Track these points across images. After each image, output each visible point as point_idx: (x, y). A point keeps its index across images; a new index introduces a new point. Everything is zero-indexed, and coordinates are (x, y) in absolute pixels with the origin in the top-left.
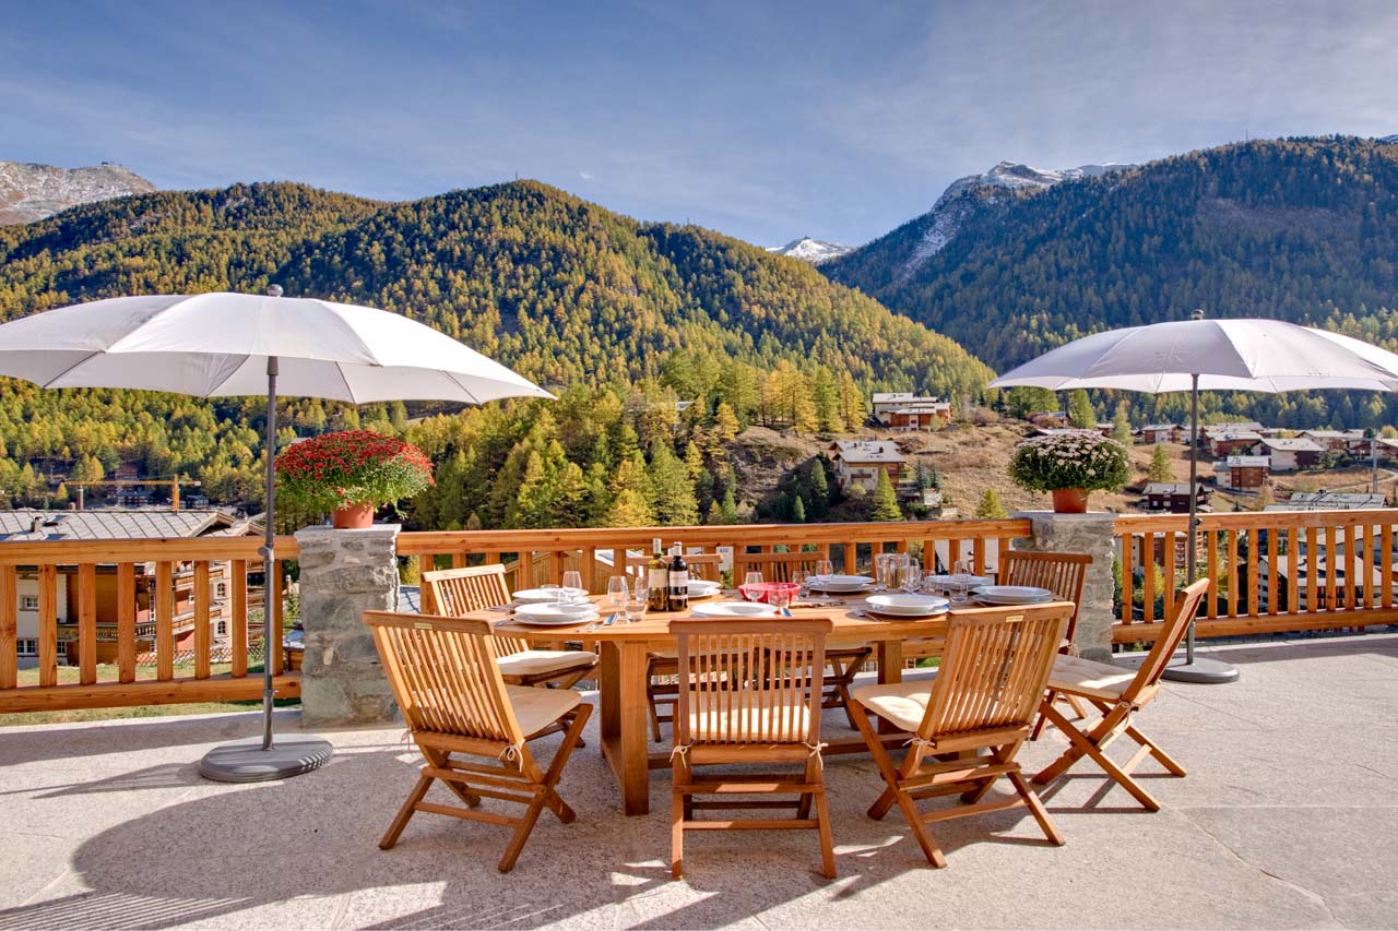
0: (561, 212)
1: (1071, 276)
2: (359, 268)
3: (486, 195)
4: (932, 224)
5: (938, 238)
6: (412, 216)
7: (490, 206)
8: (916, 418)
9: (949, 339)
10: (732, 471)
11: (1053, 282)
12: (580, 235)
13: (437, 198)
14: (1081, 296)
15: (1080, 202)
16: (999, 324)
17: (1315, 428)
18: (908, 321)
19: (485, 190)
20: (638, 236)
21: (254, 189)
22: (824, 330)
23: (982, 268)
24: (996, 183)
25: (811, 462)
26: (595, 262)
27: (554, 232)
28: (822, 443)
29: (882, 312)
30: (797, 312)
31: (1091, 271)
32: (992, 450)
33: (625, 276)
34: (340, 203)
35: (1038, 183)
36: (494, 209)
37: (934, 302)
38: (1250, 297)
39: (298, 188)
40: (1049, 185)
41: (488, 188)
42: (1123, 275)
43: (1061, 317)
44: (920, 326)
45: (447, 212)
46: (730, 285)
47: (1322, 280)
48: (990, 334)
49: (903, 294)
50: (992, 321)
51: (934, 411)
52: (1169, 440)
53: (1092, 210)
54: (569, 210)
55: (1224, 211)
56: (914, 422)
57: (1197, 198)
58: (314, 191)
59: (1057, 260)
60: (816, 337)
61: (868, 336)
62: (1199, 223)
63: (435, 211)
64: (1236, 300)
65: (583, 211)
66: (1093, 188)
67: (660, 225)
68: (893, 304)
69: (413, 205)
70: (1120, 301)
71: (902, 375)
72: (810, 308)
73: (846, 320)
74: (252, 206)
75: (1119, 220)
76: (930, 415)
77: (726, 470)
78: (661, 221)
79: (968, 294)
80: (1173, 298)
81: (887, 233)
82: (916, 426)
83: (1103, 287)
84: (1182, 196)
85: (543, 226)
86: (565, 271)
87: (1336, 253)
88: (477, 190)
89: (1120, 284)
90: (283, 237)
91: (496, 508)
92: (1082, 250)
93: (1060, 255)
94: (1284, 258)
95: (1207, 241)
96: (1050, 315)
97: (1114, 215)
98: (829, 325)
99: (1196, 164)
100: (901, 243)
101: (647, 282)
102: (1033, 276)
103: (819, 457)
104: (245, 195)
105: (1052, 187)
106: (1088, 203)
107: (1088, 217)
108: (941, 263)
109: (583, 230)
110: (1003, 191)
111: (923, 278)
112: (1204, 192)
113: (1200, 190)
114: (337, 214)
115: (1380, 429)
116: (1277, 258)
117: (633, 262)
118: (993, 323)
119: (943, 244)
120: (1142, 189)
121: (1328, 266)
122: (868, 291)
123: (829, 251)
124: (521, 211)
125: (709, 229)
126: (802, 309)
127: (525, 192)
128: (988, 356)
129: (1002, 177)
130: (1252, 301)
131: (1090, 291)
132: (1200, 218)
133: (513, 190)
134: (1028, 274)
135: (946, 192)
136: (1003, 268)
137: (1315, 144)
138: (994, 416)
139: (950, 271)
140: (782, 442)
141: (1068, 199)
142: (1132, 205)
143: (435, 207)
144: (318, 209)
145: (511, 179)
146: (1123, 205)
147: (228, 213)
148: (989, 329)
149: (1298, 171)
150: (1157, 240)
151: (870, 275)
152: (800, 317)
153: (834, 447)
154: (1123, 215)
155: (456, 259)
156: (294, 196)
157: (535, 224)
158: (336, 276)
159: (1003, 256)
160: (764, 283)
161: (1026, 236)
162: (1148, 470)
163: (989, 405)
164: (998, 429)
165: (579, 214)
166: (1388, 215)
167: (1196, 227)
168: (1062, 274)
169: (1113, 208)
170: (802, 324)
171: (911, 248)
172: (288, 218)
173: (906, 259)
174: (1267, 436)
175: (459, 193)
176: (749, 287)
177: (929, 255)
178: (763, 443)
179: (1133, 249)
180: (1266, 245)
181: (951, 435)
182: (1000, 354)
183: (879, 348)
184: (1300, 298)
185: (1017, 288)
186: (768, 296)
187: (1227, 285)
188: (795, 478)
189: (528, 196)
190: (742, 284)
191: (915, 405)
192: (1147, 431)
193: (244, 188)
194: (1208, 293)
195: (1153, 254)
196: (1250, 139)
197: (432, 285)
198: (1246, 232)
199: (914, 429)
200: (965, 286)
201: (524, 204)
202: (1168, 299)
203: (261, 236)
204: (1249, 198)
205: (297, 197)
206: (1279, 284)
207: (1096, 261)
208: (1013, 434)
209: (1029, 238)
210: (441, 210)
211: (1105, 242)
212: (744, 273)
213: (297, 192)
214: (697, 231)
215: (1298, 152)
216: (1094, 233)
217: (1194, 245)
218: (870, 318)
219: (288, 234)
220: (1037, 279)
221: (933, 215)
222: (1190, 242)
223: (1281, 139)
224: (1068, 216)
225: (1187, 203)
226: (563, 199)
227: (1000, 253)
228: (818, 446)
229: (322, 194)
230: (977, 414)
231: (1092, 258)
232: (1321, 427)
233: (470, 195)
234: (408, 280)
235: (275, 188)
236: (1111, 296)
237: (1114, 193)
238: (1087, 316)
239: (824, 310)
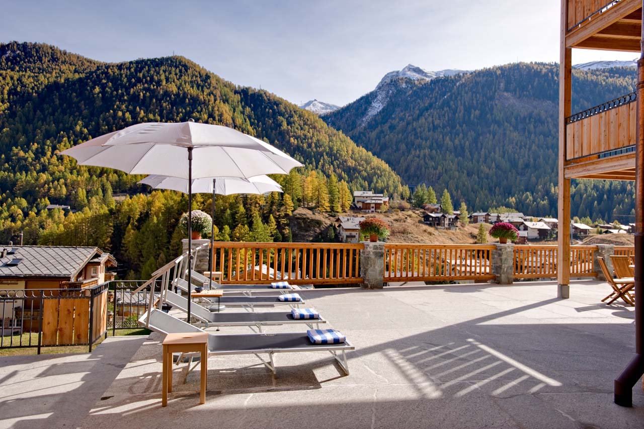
0: (197, 77)
1: (439, 130)
2: (87, 102)
3: (157, 63)
4: (376, 96)
5: (378, 105)
6: (117, 72)
7: (159, 70)
8: (374, 205)
9: (383, 161)
10: (291, 232)
11: (431, 132)
12: (206, 91)
13: (131, 63)
14: (443, 141)
15: (444, 89)
16: (406, 154)
17: (544, 217)
18: (364, 150)
19: (157, 60)
20: (235, 94)
21: (25, 46)
22: (325, 154)
23: (399, 122)
24: (406, 76)
25: (327, 228)
26: (213, 108)
27: (193, 88)
28: (331, 218)
29: (352, 145)
30: (312, 143)
31: (448, 127)
32: (408, 224)
33: (229, 117)
34: (75, 60)
35: (425, 78)
36: (161, 72)
37: (376, 140)
38: (517, 146)
39: (51, 48)
40: (430, 79)
41: (158, 59)
42: (462, 130)
43: (434, 151)
44: (370, 153)
45: (136, 71)
46: (280, 125)
47: (548, 138)
48: (402, 159)
49: (361, 135)
50: (403, 152)
51: (382, 202)
52: (484, 221)
53: (449, 94)
54: (201, 77)
55: (508, 99)
56: (373, 207)
57: (495, 91)
58: (60, 51)
59: (433, 120)
60: (321, 157)
61: (346, 158)
62: (496, 105)
63: (130, 71)
64: (511, 147)
65: (208, 77)
66: (450, 82)
67: (246, 88)
68: (357, 140)
69: (117, 66)
70: (461, 144)
71: (361, 180)
72: (318, 140)
73: (335, 148)
74: (23, 57)
75: (461, 100)
76: (380, 204)
77: (288, 231)
78: (247, 86)
79: (392, 136)
80: (484, 144)
81: (355, 100)
82: (373, 209)
83: (453, 136)
84: (489, 89)
85: (187, 84)
86: (198, 112)
87: (554, 124)
88: (152, 60)
89: (461, 135)
90: (42, 78)
91: (173, 250)
92: (444, 115)
93: (434, 119)
94: (532, 126)
95: (499, 115)
96: (429, 150)
97: (459, 98)
98: (327, 150)
99: (495, 73)
100: (361, 106)
101: (239, 121)
102: (422, 129)
103: (331, 225)
104: (19, 49)
105: (431, 80)
106: (448, 90)
107: (447, 98)
108: (379, 118)
109: (208, 88)
110: (409, 81)
111: (372, 126)
112: (499, 88)
113: (497, 86)
114: (74, 67)
115: (572, 219)
116: (529, 125)
117: (232, 109)
118: (403, 154)
119: (381, 108)
120: (472, 84)
121: (550, 131)
122: (346, 132)
123: (326, 109)
124: (176, 74)
125: (270, 92)
126: (315, 141)
127: (178, 63)
128: (401, 171)
129: (409, 73)
130: (518, 148)
131: (448, 138)
132: (497, 102)
133: (171, 61)
134: (420, 127)
135: (383, 80)
136: (408, 124)
137: (546, 67)
138: (408, 205)
139: (384, 123)
140: (314, 217)
141: (439, 88)
142: (466, 93)
143: (129, 68)
144: (62, 62)
145: (170, 55)
146: (463, 92)
147: (8, 59)
148: (402, 157)
149: (539, 80)
150: (477, 112)
151: (347, 123)
152: (313, 145)
153: (338, 220)
154: (463, 98)
155: (140, 101)
156: (48, 53)
157: (183, 83)
158: (74, 105)
159: (409, 116)
160: (297, 125)
161: (419, 107)
162: (476, 237)
163: (405, 199)
164: (410, 212)
165: (205, 79)
166: (575, 106)
167: (495, 107)
168: (435, 128)
169: (458, 94)
170: (315, 149)
171: (366, 109)
172: (45, 66)
173: (363, 115)
174: (525, 220)
175: (143, 61)
176: (289, 127)
177: (375, 114)
178: (305, 217)
179: (467, 117)
180: (525, 118)
181: (390, 215)
182: (406, 171)
183: (351, 165)
184: (538, 147)
185: (415, 135)
186: (299, 132)
187: (507, 139)
188: (320, 237)
189: (178, 65)
190: (286, 125)
191: (373, 198)
192: (474, 216)
193: (18, 45)
194: (499, 143)
195: (475, 120)
196: (519, 62)
197: (128, 115)
198: (516, 111)
199: (373, 212)
200: (391, 132)
201: (178, 71)
202: (482, 144)
203: (29, 77)
204: (518, 93)
205: (50, 54)
206: (530, 139)
207: (450, 122)
208: (417, 215)
209: (421, 107)
210: (132, 70)
211: (455, 112)
212: (287, 119)
213: (50, 51)
214: (265, 93)
215: (539, 70)
216: (449, 107)
217: (494, 116)
218: (346, 148)
219: (45, 77)
220: (424, 130)
221: (376, 92)
222: (492, 114)
223: (532, 63)
224: (438, 97)
225: (491, 94)
226: (198, 70)
227: (407, 115)
228: (329, 219)
229: (65, 53)
230: (400, 204)
231: (449, 120)
232: (547, 216)
233: (149, 62)
234: (114, 111)
235: (37, 47)
236: (457, 141)
237: (459, 86)
238: (446, 152)
239: (325, 142)
